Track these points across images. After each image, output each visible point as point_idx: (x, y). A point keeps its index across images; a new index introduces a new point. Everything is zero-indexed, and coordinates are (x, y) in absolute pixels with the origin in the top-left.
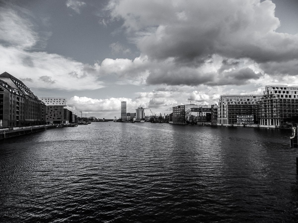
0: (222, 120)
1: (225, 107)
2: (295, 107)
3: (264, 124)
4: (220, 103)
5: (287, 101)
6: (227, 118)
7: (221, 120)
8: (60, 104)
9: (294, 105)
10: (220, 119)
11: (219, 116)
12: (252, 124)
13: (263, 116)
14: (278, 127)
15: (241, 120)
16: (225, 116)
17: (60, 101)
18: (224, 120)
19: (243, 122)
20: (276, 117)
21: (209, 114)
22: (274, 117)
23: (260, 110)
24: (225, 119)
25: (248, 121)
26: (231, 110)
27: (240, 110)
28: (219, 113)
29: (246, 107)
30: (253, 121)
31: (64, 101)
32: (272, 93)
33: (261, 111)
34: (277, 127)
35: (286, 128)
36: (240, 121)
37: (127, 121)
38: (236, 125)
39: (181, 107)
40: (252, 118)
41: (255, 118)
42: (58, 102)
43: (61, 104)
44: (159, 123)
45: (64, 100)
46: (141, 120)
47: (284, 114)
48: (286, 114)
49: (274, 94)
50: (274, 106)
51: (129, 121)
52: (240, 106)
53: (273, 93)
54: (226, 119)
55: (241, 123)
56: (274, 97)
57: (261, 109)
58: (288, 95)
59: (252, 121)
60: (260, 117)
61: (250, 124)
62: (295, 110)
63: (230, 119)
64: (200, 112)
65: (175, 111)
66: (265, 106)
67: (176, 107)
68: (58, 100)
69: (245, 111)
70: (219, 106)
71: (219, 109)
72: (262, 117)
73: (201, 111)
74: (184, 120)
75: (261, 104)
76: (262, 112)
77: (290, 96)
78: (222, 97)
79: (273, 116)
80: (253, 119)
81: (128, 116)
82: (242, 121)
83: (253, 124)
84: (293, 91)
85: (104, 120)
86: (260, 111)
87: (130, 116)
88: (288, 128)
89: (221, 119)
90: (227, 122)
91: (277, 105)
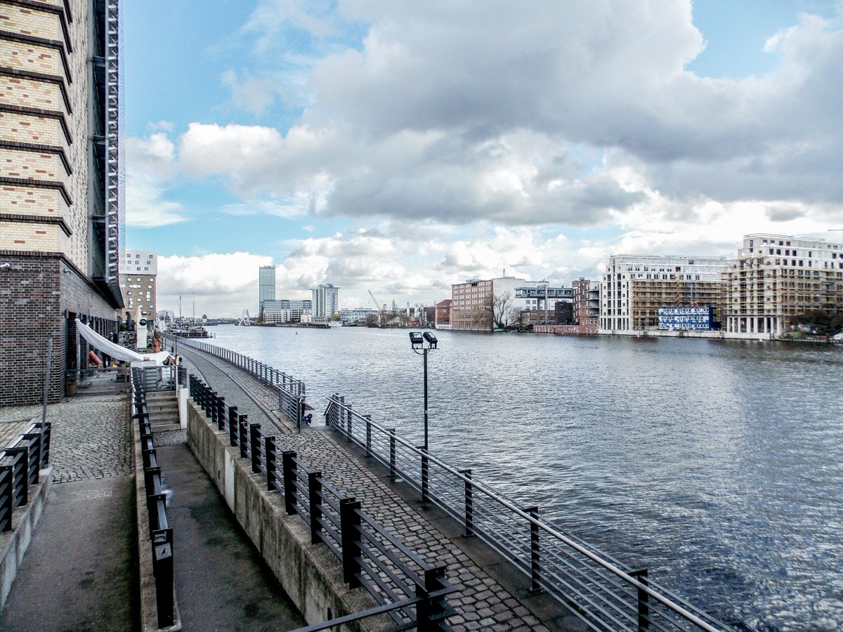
0: (614, 319)
1: (624, 286)
2: (812, 289)
3: (736, 331)
4: (609, 276)
5: (796, 274)
6: (628, 313)
7: (610, 320)
8: (138, 269)
9: (809, 285)
10: (607, 317)
11: (605, 310)
12: (704, 329)
13: (736, 311)
14: (778, 338)
15: (670, 321)
16: (624, 309)
17: (137, 259)
18: (619, 320)
19: (677, 326)
20: (772, 313)
21: (565, 303)
22: (766, 313)
23: (728, 296)
24: (622, 317)
25: (691, 322)
26: (640, 295)
27: (661, 293)
28: (605, 301)
29: (676, 288)
30: (706, 323)
31: (150, 260)
32: (763, 255)
33: (731, 299)
34: (773, 337)
35: (800, 340)
36: (668, 322)
37: (280, 323)
38: (657, 333)
39: (480, 284)
40: (704, 315)
41: (711, 315)
42: (133, 263)
43: (143, 269)
44: (401, 328)
45: (151, 257)
46: (329, 320)
47: (791, 306)
48: (794, 307)
49: (768, 257)
50: (768, 287)
51: (287, 322)
52: (660, 283)
53: (766, 253)
54: (626, 317)
55: (671, 328)
56: (769, 263)
57: (731, 292)
58: (797, 258)
59: (703, 323)
60: (728, 313)
61: (697, 329)
62: (812, 296)
63: (637, 317)
64: (540, 298)
65: (459, 294)
66: (743, 286)
67: (464, 285)
68: (133, 259)
69: (672, 298)
70: (605, 284)
71: (605, 292)
72: (733, 313)
73: (543, 295)
74: (491, 318)
75: (731, 280)
76: (733, 300)
77: (801, 263)
78: (616, 261)
79: (763, 310)
80: (706, 318)
81: (282, 308)
82: (674, 322)
83: (707, 329)
84: (806, 250)
85: (205, 321)
86: (726, 298)
87: (288, 308)
88: (803, 340)
89: (612, 317)
90: (629, 324)
91: (775, 284)
